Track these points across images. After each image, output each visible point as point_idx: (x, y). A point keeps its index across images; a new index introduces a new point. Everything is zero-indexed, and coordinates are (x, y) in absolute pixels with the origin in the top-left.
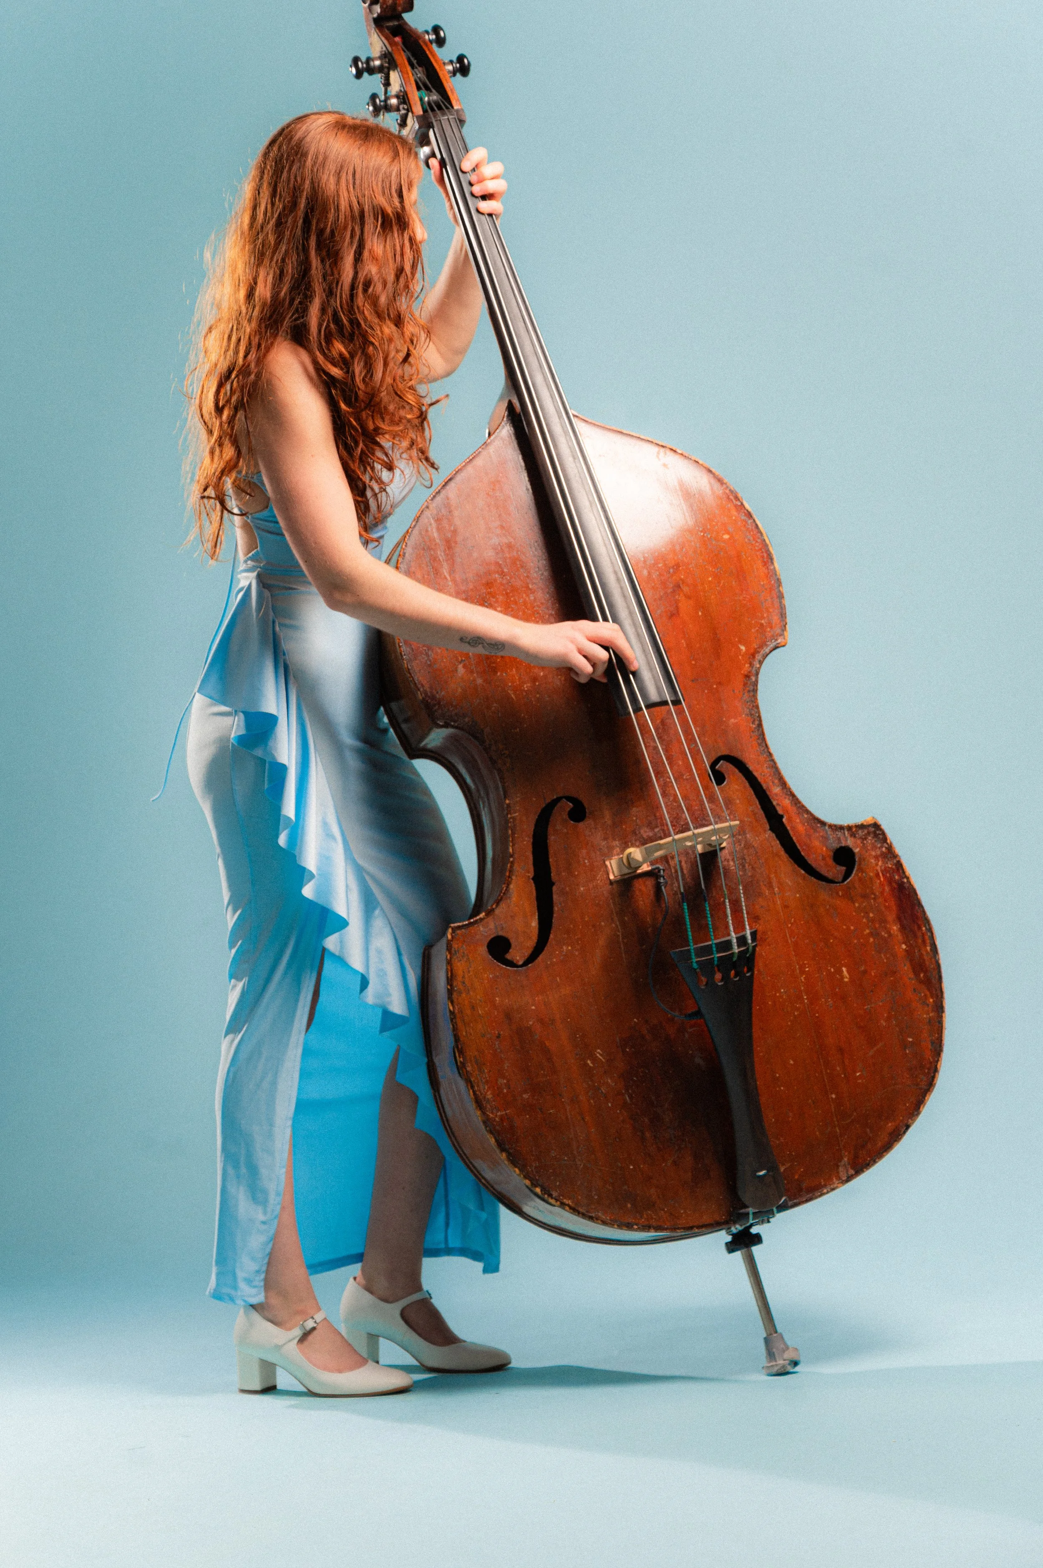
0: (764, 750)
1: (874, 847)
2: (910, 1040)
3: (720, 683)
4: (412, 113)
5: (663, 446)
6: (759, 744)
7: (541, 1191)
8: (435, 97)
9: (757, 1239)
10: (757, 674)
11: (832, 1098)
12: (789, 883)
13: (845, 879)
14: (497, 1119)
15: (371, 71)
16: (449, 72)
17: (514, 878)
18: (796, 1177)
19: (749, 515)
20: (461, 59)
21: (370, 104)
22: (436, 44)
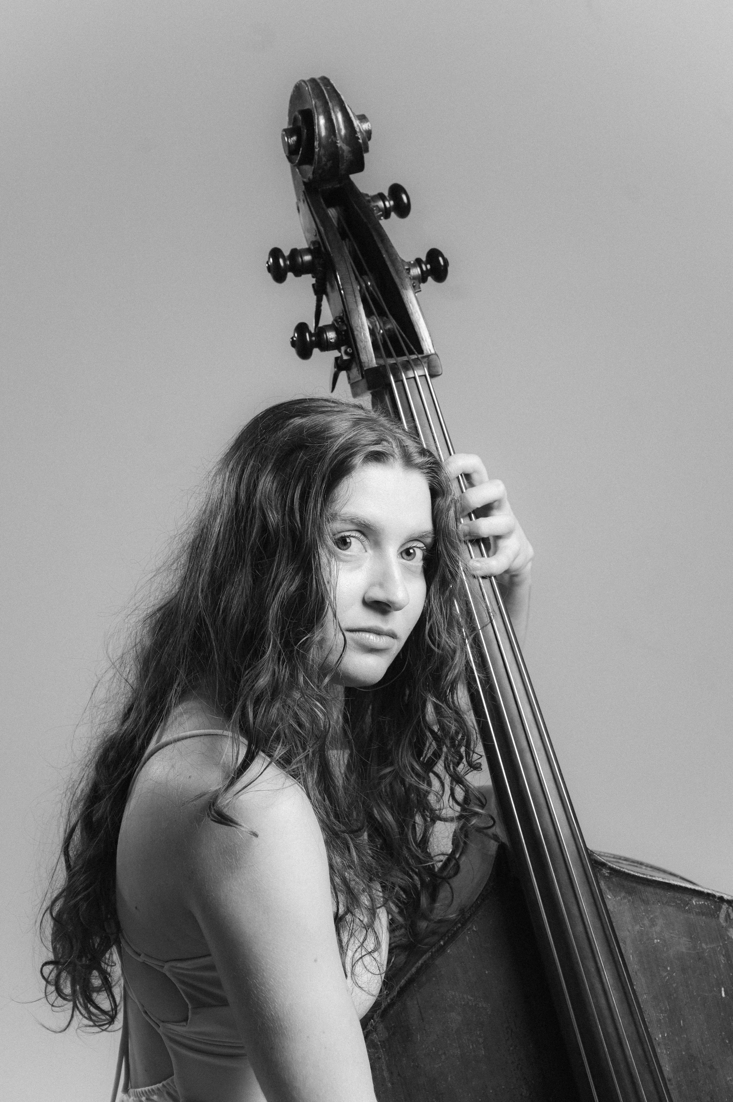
8: (392, 325)
15: (299, 270)
16: (414, 278)
20: (434, 255)
21: (296, 340)
22: (393, 214)
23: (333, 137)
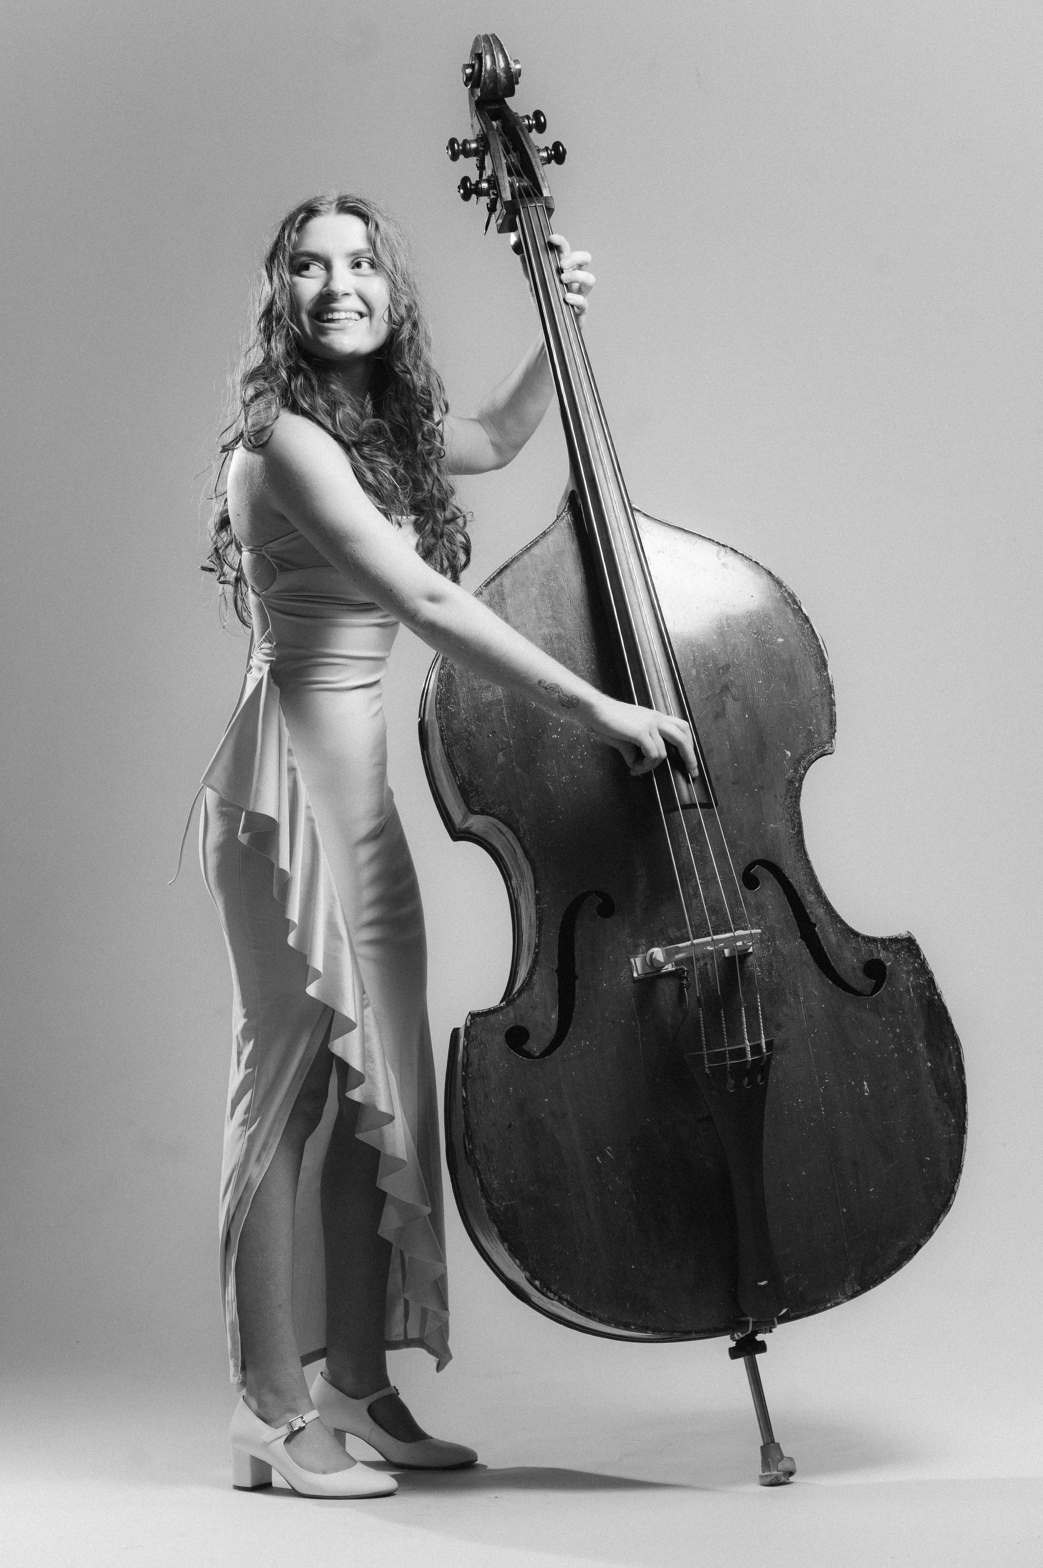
0: (802, 856)
1: (906, 962)
2: (929, 1159)
3: (762, 788)
4: (501, 198)
5: (724, 546)
6: (797, 851)
7: (540, 1284)
8: (526, 183)
9: (762, 1347)
10: (801, 780)
11: (843, 1212)
12: (816, 993)
13: (875, 991)
14: (502, 1209)
15: (467, 153)
16: (542, 158)
17: (537, 968)
18: (800, 1289)
19: (806, 620)
20: (557, 145)
21: (461, 187)
22: (534, 130)
23: (494, 66)
